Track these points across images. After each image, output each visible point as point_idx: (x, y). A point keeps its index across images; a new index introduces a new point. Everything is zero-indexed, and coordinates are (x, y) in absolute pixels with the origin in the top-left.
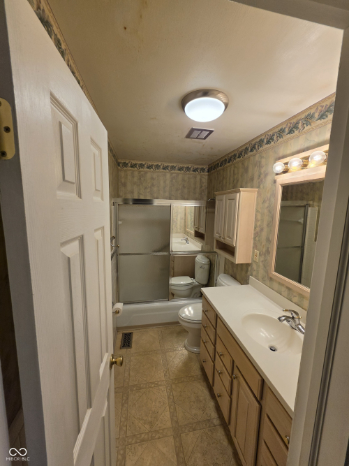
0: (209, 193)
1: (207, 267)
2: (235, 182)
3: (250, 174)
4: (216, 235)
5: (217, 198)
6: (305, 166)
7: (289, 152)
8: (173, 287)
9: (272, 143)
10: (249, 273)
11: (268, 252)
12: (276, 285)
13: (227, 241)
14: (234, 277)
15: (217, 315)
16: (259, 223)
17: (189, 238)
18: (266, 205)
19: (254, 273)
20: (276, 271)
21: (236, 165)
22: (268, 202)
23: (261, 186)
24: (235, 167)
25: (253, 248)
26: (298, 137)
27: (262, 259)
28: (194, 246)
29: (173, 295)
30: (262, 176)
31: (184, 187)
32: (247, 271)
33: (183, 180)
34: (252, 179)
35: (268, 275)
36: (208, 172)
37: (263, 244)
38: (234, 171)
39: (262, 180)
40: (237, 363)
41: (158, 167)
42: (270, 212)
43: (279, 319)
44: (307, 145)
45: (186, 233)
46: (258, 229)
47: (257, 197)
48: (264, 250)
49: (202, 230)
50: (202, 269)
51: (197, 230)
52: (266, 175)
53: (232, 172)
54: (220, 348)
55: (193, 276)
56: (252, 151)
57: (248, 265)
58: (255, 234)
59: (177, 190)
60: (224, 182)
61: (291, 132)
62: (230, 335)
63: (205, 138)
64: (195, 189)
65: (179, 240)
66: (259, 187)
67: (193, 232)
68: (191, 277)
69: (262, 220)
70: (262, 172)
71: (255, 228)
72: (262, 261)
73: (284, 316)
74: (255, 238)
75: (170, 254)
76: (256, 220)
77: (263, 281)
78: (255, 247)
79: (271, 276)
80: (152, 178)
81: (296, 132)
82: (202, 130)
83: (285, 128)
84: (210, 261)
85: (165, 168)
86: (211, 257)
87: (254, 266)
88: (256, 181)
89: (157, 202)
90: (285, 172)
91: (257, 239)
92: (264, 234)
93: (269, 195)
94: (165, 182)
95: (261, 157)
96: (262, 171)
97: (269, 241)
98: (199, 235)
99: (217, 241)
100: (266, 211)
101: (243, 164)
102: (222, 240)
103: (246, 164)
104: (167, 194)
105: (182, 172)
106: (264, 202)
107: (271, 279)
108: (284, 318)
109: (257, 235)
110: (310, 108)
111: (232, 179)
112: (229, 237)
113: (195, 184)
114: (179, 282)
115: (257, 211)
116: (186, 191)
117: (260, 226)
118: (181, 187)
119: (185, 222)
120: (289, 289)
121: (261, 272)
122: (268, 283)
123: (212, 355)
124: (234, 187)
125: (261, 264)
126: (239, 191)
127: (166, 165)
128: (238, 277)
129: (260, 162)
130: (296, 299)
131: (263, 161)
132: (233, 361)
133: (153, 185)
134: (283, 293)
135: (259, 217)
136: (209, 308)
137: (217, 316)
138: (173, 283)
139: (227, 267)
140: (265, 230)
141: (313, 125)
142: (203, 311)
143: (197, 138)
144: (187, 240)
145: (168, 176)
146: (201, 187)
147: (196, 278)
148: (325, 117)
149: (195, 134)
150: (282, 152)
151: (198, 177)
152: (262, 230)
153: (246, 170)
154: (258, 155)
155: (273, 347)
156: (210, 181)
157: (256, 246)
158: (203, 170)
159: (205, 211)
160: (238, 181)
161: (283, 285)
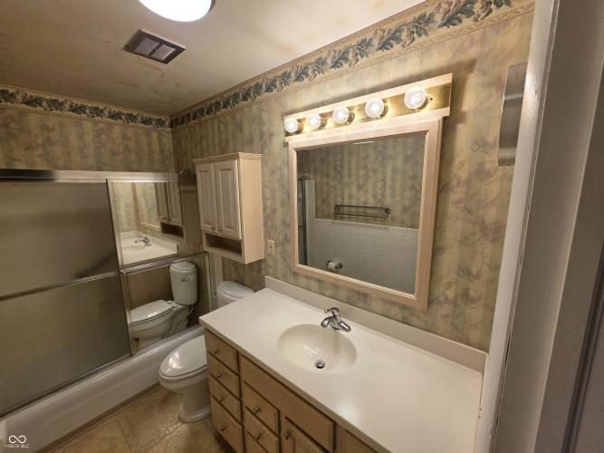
0: (178, 161)
1: (193, 278)
2: (223, 144)
3: (246, 132)
4: (206, 227)
5: (198, 168)
6: (323, 126)
7: (299, 106)
8: (135, 329)
9: (275, 91)
10: (263, 272)
11: (287, 240)
12: (302, 281)
13: (227, 233)
14: (242, 282)
15: (237, 352)
16: (269, 203)
17: (149, 237)
18: (277, 177)
19: (271, 271)
20: (300, 263)
21: (222, 119)
22: (278, 173)
23: (266, 151)
24: (220, 122)
25: (265, 237)
26: (309, 87)
27: (280, 250)
28: (162, 248)
29: (137, 340)
30: (265, 137)
31: (127, 149)
32: (260, 270)
33: (124, 137)
34: (251, 141)
35: (290, 269)
36: (171, 127)
37: (278, 230)
38: (219, 127)
39: (265, 143)
40: (285, 413)
41: (55, 104)
42: (283, 186)
43: (322, 324)
44: (322, 98)
45: (140, 228)
46: (268, 211)
47: (262, 167)
48: (281, 238)
49: (176, 221)
50: (184, 283)
51: (165, 221)
52: (271, 135)
53: (216, 128)
54: (250, 400)
55: (169, 296)
56: (245, 99)
57: (260, 262)
58: (265, 218)
59: (114, 154)
60: (204, 144)
61: (299, 78)
62: (269, 378)
63: (167, 61)
64: (151, 153)
65: (131, 242)
66: (262, 152)
67: (158, 227)
68: (166, 299)
69: (273, 198)
70: (265, 131)
71: (264, 210)
72: (281, 253)
73: (326, 319)
74: (265, 224)
75: (120, 274)
76: (265, 199)
77: (285, 279)
78: (267, 235)
79: (295, 270)
80: (44, 127)
81: (306, 80)
82: (162, 42)
83: (290, 73)
84: (197, 266)
85: (77, 109)
86: (197, 260)
87: (270, 262)
88: (256, 145)
89: (64, 177)
90: (299, 132)
91: (269, 224)
92: (278, 217)
93: (279, 164)
94: (81, 137)
95: (262, 110)
96: (265, 129)
97: (286, 225)
98: (170, 230)
99: (207, 235)
100: (277, 185)
101: (233, 118)
102: (217, 233)
103: (238, 118)
104: (91, 161)
105: (120, 121)
106: (273, 172)
107: (295, 274)
108: (326, 322)
109: (268, 218)
110: (320, 50)
111: (217, 140)
112: (230, 227)
113: (150, 145)
114: (146, 314)
115: (264, 186)
116: (133, 156)
117: (271, 206)
118: (121, 149)
119: (137, 211)
120: (320, 281)
121: (281, 267)
122: (292, 279)
123: (237, 415)
124: (223, 151)
125: (279, 257)
126: (237, 157)
127: (79, 103)
128: (247, 281)
129: (260, 117)
130: (329, 292)
131: (265, 116)
132: (279, 412)
133: (49, 141)
134: (313, 289)
135: (268, 194)
136: (219, 346)
137: (239, 355)
138: (135, 319)
139: (227, 270)
140: (279, 211)
141: (326, 74)
142: (209, 352)
143: (150, 56)
144: (146, 241)
145: (87, 126)
146: (162, 151)
147: (176, 299)
148: (339, 65)
149: (147, 46)
150: (290, 104)
151: (155, 135)
152: (274, 211)
153: (240, 127)
154: (255, 107)
155: (319, 363)
156: (177, 143)
157: (269, 235)
158: (160, 123)
159: (177, 190)
160: (227, 143)
161: (311, 278)
